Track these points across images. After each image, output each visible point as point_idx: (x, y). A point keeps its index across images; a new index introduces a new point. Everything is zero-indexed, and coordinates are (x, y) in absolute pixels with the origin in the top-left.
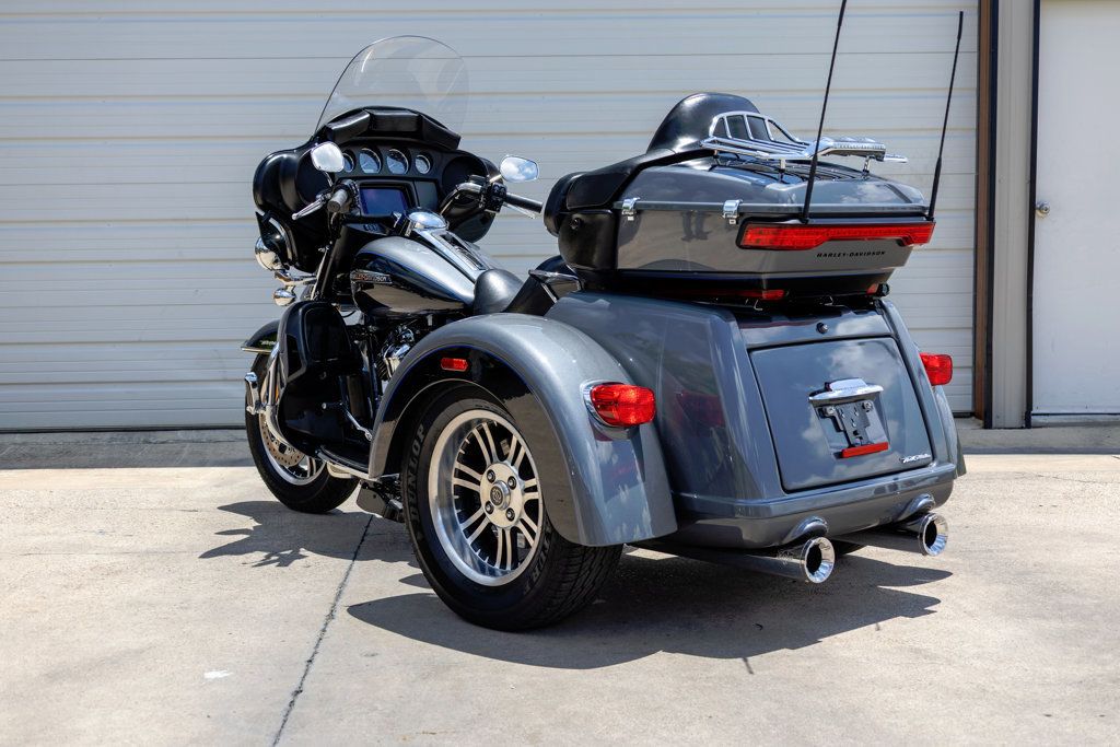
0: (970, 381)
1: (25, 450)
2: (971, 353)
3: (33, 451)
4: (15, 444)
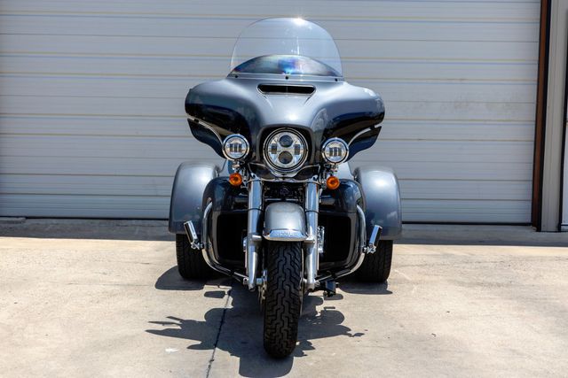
0: (530, 207)
2: (531, 193)
4: (53, 224)
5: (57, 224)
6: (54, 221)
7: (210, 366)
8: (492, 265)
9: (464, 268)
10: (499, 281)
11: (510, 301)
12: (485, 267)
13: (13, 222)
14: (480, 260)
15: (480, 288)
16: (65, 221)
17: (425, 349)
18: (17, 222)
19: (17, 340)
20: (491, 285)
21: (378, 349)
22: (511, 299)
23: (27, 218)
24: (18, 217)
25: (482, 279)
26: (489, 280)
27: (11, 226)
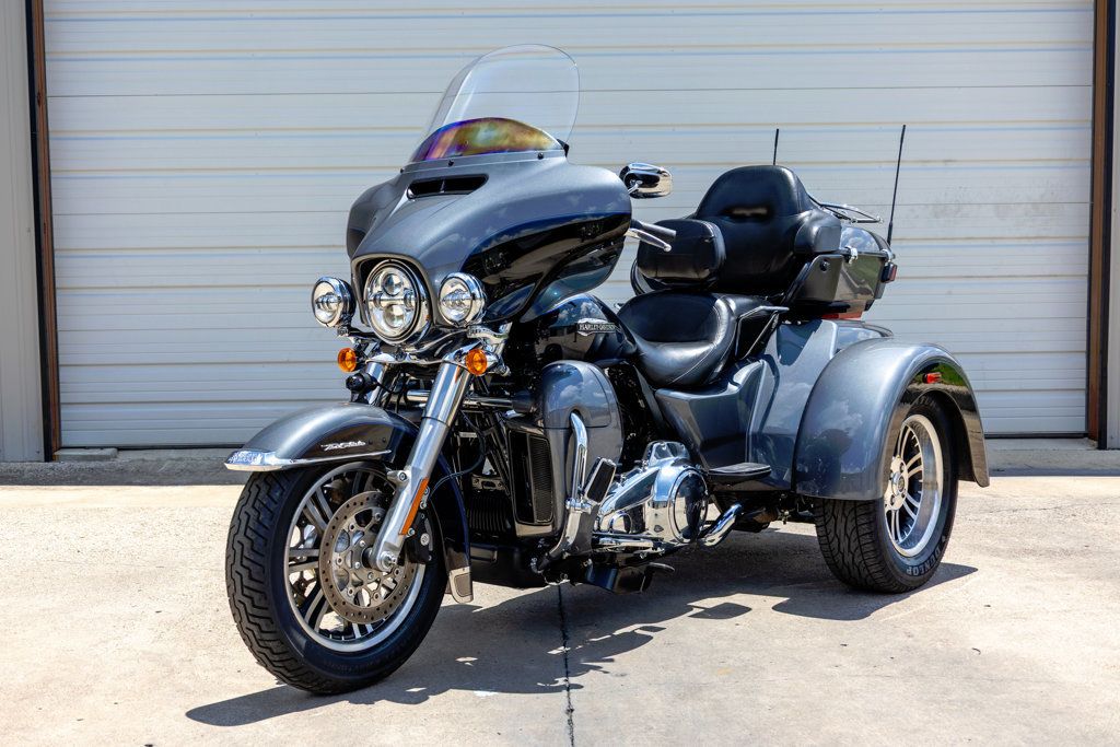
0: (1084, 404)
1: (182, 465)
2: (1084, 375)
3: (189, 467)
4: (172, 460)
5: (180, 459)
6: (173, 454)
7: (570, 722)
8: (1038, 515)
9: (988, 520)
10: (1065, 546)
11: (1097, 583)
12: (1027, 520)
13: (93, 458)
14: (1013, 505)
15: (1032, 559)
16: (194, 453)
17: (969, 678)
18: (101, 458)
19: (186, 682)
20: (1051, 553)
21: (879, 679)
22: (1098, 578)
23: (120, 449)
24: (102, 448)
25: (1031, 542)
26: (1044, 543)
27: (93, 464)
